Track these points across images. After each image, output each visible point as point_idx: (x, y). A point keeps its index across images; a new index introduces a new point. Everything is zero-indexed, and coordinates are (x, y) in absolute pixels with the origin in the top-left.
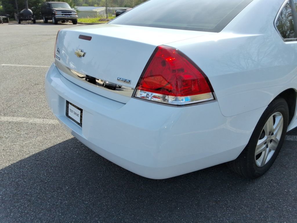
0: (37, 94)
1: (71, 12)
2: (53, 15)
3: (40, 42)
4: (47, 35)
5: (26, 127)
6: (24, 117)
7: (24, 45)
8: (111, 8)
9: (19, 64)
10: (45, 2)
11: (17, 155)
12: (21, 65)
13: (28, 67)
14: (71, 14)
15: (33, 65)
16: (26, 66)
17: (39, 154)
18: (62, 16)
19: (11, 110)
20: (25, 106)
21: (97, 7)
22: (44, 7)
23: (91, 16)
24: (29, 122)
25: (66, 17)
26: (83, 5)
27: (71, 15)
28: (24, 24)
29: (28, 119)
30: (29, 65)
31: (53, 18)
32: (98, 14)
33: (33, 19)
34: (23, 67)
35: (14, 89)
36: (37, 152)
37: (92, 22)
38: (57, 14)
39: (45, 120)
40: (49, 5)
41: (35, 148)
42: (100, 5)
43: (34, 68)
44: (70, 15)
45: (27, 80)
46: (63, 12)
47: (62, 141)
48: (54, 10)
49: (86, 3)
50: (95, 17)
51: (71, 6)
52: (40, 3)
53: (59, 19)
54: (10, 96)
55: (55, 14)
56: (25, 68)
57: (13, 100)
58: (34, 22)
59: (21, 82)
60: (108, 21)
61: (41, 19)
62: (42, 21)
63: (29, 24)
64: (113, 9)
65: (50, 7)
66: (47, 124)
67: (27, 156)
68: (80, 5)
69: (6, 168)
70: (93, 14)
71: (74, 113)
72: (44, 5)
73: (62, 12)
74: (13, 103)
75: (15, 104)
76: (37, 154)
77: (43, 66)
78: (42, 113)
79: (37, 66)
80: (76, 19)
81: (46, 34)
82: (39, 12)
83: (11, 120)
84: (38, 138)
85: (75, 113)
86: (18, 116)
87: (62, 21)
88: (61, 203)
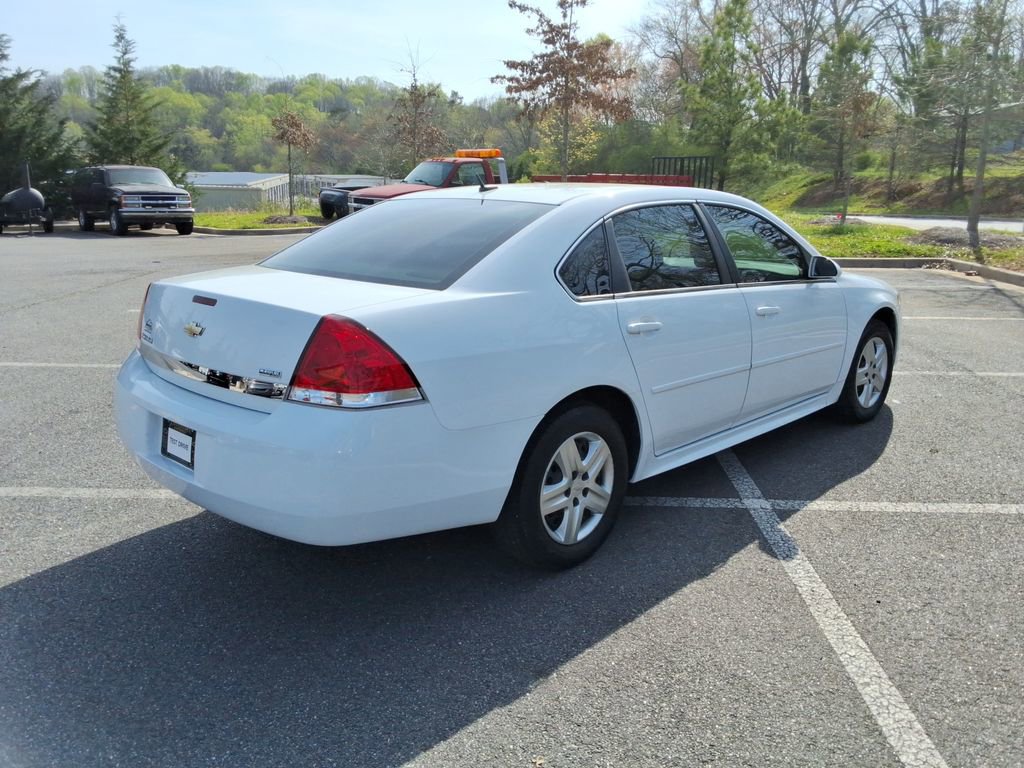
0: (78, 434)
1: (174, 199)
2: (113, 208)
3: (74, 294)
4: (95, 273)
5: (57, 507)
6: (48, 486)
7: (23, 304)
8: (310, 178)
9: (15, 360)
10: (87, 165)
11: (42, 559)
12: (24, 364)
13: (43, 369)
14: (175, 205)
15: (58, 362)
16: (39, 365)
17: (95, 555)
18: (143, 209)
19: (13, 473)
20: (48, 462)
21: (262, 172)
22: (82, 180)
23: (240, 206)
24: (63, 496)
25: (157, 213)
26: (214, 166)
27: (173, 208)
28: (15, 235)
29: (59, 490)
30: (46, 361)
31: (114, 215)
32: (264, 198)
33: (44, 219)
34: (29, 368)
35: (13, 425)
36: (89, 551)
37: (242, 226)
38: (126, 205)
39: (102, 490)
40: (102, 176)
41: (83, 545)
42: (272, 168)
43: (61, 370)
44: (168, 206)
45: (44, 402)
46: (147, 196)
47: (146, 530)
48: (115, 191)
49: (224, 160)
50: (254, 208)
51: (171, 176)
52: (71, 169)
53: (134, 220)
54: (6, 442)
55: (119, 205)
56: (36, 370)
57: (15, 451)
58: (48, 230)
59: (30, 407)
60: (295, 222)
61: (69, 219)
62: (75, 223)
63: (29, 234)
64: (318, 179)
65: (104, 183)
66: (109, 499)
67: (66, 560)
68: (205, 166)
69: (21, 582)
70: (247, 199)
71: (178, 444)
72: (82, 174)
73: (143, 199)
74: (14, 458)
75: (20, 459)
76: (89, 555)
77: (89, 365)
78: (94, 475)
79: (70, 365)
80: (190, 218)
81: (92, 270)
82: (66, 196)
83: (16, 494)
84: (89, 526)
85: (181, 445)
86: (32, 484)
87: (143, 226)
88: (148, 629)
